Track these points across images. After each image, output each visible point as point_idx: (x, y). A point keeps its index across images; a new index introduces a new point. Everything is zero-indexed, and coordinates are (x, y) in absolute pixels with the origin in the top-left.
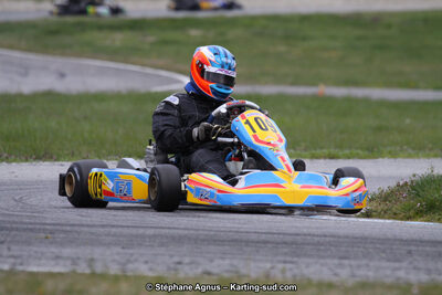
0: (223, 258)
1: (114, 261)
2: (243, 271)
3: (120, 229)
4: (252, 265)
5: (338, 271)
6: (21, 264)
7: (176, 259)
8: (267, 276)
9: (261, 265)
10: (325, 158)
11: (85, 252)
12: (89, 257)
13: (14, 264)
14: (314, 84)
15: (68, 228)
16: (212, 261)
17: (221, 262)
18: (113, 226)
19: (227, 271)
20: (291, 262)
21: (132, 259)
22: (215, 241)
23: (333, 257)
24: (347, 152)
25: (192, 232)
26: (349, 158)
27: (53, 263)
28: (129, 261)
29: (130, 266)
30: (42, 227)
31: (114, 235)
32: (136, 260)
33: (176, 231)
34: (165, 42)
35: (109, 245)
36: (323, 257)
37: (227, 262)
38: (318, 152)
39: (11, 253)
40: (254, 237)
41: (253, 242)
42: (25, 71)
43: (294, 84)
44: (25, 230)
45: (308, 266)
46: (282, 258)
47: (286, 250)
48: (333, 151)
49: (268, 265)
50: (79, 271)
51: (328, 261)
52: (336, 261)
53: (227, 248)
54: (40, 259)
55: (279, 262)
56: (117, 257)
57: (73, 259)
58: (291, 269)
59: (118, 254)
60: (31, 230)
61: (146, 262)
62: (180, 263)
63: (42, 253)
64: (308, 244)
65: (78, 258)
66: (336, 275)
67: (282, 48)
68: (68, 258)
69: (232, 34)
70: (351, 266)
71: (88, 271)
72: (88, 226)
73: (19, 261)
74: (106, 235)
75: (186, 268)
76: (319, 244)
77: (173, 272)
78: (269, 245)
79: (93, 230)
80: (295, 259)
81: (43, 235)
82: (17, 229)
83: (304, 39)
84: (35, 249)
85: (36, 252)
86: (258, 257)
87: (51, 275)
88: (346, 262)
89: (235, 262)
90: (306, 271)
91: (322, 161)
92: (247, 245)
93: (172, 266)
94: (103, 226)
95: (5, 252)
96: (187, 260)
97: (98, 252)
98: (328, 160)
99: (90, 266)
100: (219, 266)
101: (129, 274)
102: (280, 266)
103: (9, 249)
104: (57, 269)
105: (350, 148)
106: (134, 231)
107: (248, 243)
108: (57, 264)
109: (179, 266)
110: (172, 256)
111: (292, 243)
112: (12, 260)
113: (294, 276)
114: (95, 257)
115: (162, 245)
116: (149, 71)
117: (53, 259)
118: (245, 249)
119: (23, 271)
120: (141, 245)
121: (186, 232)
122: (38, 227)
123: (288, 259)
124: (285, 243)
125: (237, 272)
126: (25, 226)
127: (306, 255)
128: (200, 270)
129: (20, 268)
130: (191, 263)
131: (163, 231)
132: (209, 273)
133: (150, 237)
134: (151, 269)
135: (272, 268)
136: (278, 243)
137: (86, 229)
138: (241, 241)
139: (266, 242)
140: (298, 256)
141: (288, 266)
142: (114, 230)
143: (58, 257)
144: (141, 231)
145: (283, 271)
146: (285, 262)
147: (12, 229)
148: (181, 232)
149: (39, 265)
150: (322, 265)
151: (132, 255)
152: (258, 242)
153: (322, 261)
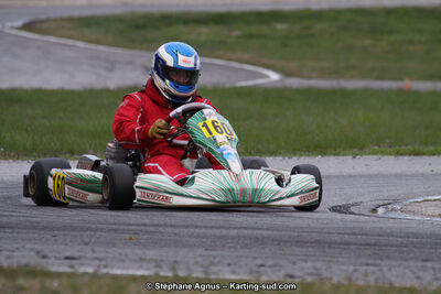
0: (306, 261)
1: (197, 263)
2: (326, 274)
3: (203, 230)
4: (334, 267)
5: (421, 274)
6: (105, 267)
7: (259, 262)
8: (349, 279)
9: (344, 268)
10: (410, 155)
11: (168, 254)
12: (174, 259)
13: (99, 266)
14: (400, 79)
15: (152, 229)
16: (294, 263)
17: (304, 264)
18: (197, 227)
19: (309, 274)
20: (373, 265)
21: (216, 261)
22: (298, 242)
23: (417, 259)
24: (432, 148)
25: (275, 233)
26: (434, 155)
27: (137, 265)
28: (212, 264)
29: (213, 269)
30: (126, 227)
31: (198, 236)
32: (219, 262)
33: (259, 232)
34: (251, 36)
35: (192, 247)
36: (406, 260)
37: (309, 264)
38: (403, 148)
39: (95, 255)
40: (336, 238)
41: (336, 243)
42: (111, 66)
43: (379, 78)
44: (110, 230)
45: (390, 269)
46: (364, 261)
47: (369, 252)
48: (417, 147)
49: (351, 268)
50: (162, 273)
51: (411, 263)
52: (419, 264)
53: (310, 249)
54: (124, 261)
55: (362, 264)
56: (200, 259)
57: (156, 261)
58: (373, 272)
59: (201, 256)
60: (116, 231)
61: (229, 265)
62: (262, 266)
63: (126, 255)
64: (392, 246)
65: (162, 261)
66: (419, 278)
67: (367, 42)
68: (151, 260)
69: (318, 27)
70: (434, 269)
71: (170, 274)
72: (171, 226)
73: (103, 263)
74: (190, 236)
75: (269, 271)
76: (402, 245)
77: (255, 274)
78: (352, 247)
79: (177, 230)
80: (378, 262)
81: (127, 236)
82: (101, 230)
83: (390, 32)
84: (120, 251)
85: (120, 254)
86: (340, 259)
87: (134, 279)
88: (429, 264)
89: (318, 265)
90: (388, 275)
91: (406, 158)
92: (329, 247)
93: (255, 269)
94: (187, 227)
95: (90, 254)
96: (270, 262)
97: (181, 254)
98: (412, 157)
99: (173, 269)
100: (302, 268)
101: (212, 276)
102: (363, 268)
103: (94, 251)
104: (140, 273)
105: (435, 144)
106: (217, 232)
107: (330, 244)
108: (141, 267)
109: (262, 269)
110: (255, 258)
111: (375, 245)
112: (97, 262)
113: (377, 279)
114: (179, 259)
115: (246, 246)
116: (234, 64)
117: (136, 261)
118: (327, 250)
119: (107, 275)
120: (224, 246)
121: (270, 233)
122: (122, 227)
123: (371, 261)
124: (368, 244)
125: (320, 275)
126: (110, 227)
127: (389, 258)
128: (282, 273)
129: (104, 271)
130: (275, 265)
131: (246, 232)
132: (292, 277)
133: (233, 238)
134: (234, 272)
135: (355, 270)
136: (361, 245)
137: (169, 230)
138: (325, 243)
139: (348, 244)
140: (381, 259)
141: (371, 268)
142: (197, 230)
143: (141, 260)
144: (225, 232)
145: (366, 275)
146: (367, 265)
147: (97, 230)
148: (264, 233)
149: (124, 268)
150: (405, 268)
151: (215, 257)
152: (340, 244)
153: (406, 263)
